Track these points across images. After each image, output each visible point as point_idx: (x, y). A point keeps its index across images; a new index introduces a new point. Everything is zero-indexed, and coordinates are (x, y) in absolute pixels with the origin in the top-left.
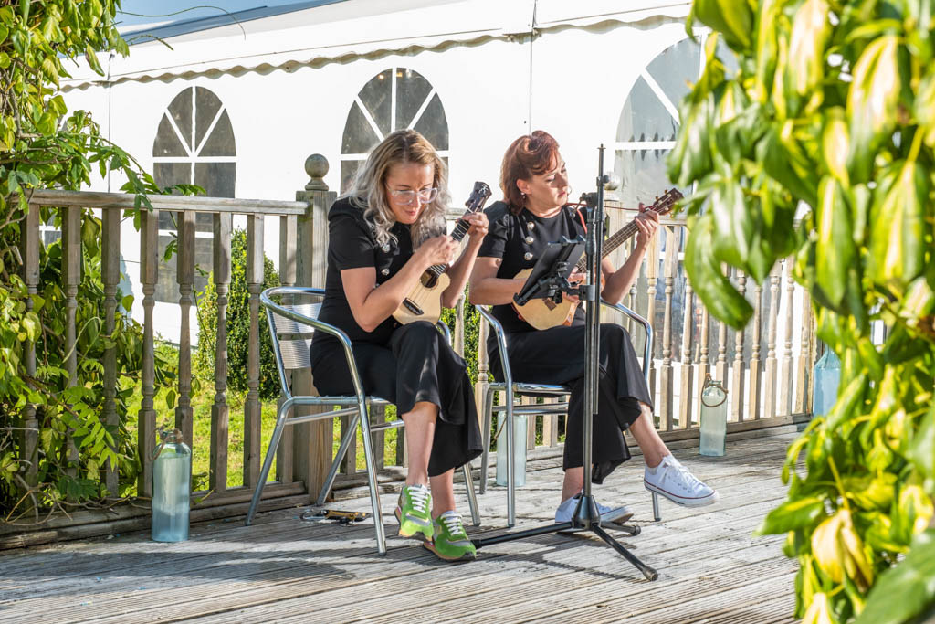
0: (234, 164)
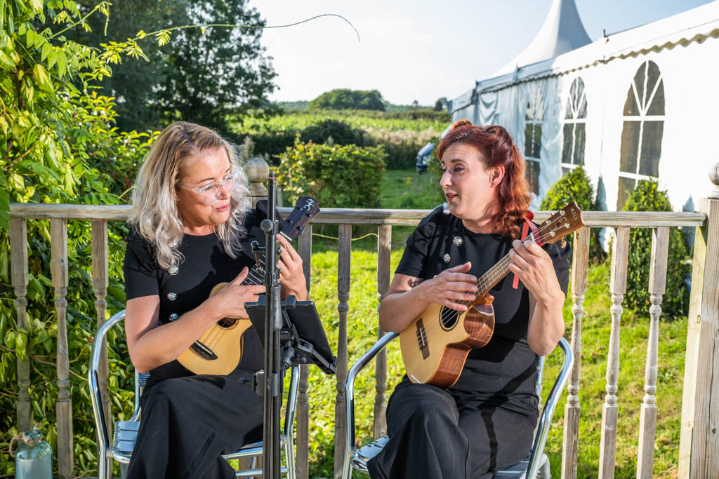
0: (662, 122)
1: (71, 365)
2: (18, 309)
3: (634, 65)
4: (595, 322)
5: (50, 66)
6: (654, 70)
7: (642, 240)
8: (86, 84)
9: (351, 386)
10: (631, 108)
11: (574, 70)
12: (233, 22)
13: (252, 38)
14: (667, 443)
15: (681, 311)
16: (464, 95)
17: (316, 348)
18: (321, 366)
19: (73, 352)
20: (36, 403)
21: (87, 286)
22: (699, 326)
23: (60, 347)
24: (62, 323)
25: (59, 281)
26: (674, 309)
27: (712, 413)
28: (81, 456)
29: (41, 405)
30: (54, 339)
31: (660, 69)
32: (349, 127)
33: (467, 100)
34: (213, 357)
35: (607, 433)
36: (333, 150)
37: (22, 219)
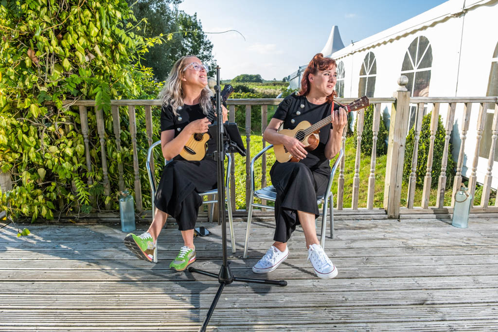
1: (139, 166)
2: (117, 143)
3: (364, 54)
4: (348, 158)
5: (126, 43)
6: (372, 55)
7: (367, 124)
8: (139, 56)
9: (253, 167)
10: (363, 72)
11: (339, 59)
12: (200, 46)
13: (208, 52)
14: (377, 201)
15: (383, 153)
16: (294, 73)
17: (237, 145)
18: (240, 153)
19: (140, 161)
20: (126, 181)
21: (144, 137)
22: (393, 144)
23: (135, 158)
24: (135, 149)
25: (133, 132)
26: (380, 152)
27: (398, 179)
28: (145, 203)
29: (128, 183)
30: (132, 156)
31: (375, 55)
32: (248, 88)
33: (296, 75)
34: (194, 153)
35: (355, 189)
36: (242, 94)
37: (117, 106)
